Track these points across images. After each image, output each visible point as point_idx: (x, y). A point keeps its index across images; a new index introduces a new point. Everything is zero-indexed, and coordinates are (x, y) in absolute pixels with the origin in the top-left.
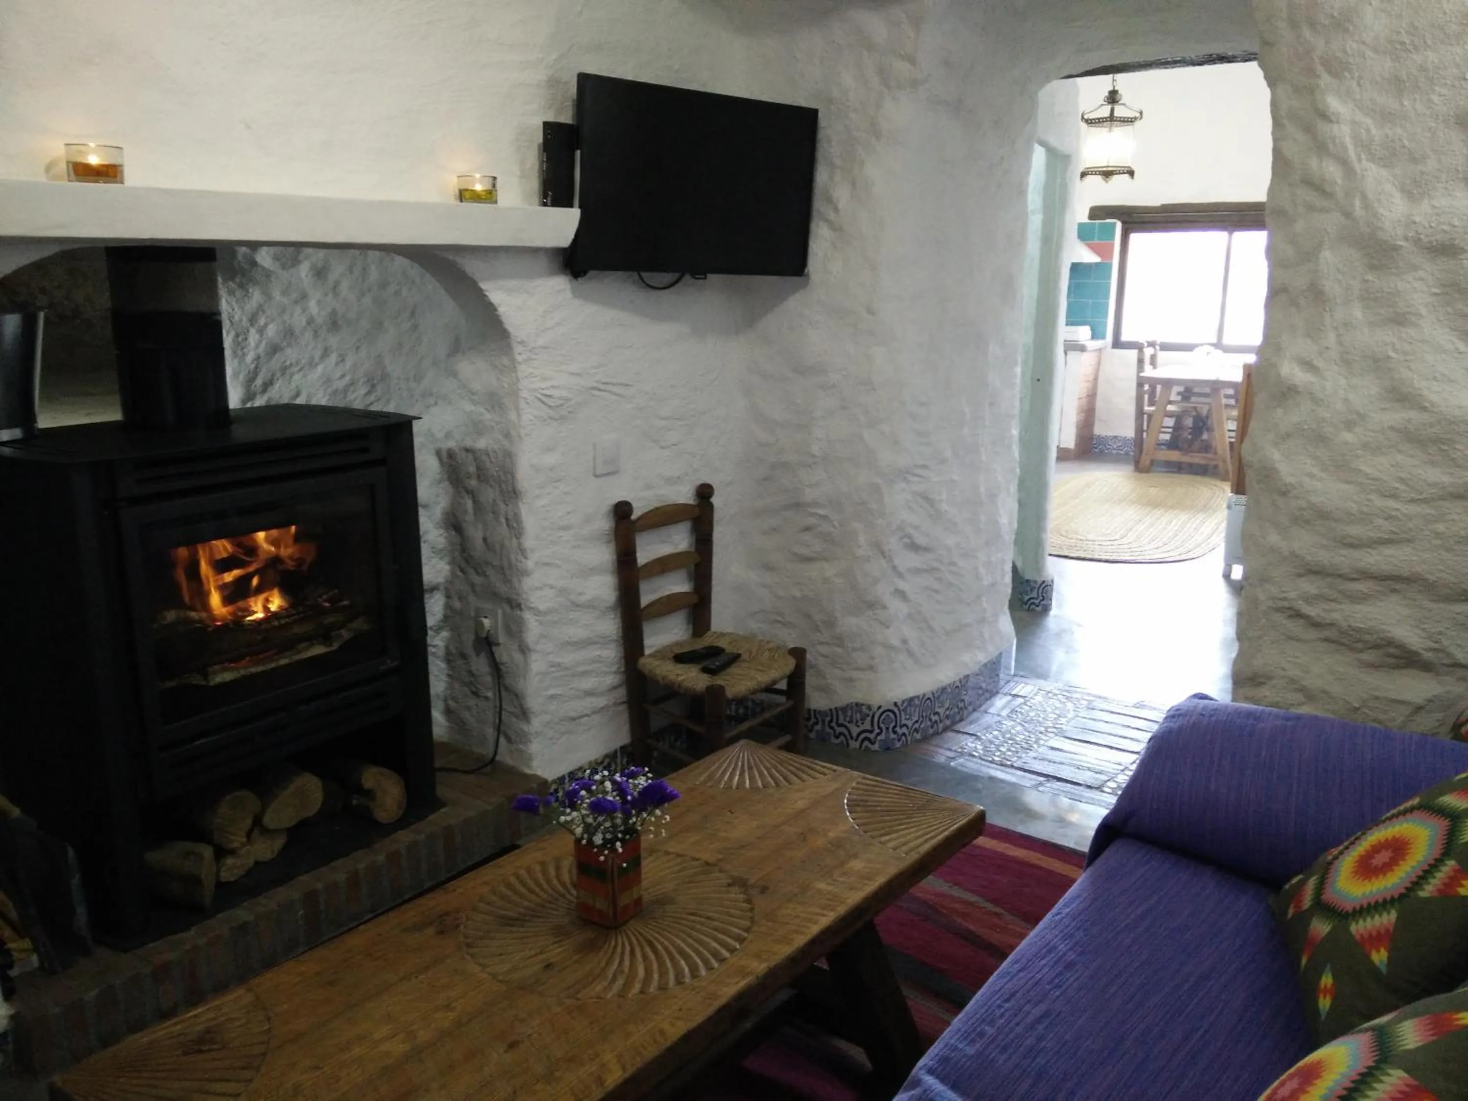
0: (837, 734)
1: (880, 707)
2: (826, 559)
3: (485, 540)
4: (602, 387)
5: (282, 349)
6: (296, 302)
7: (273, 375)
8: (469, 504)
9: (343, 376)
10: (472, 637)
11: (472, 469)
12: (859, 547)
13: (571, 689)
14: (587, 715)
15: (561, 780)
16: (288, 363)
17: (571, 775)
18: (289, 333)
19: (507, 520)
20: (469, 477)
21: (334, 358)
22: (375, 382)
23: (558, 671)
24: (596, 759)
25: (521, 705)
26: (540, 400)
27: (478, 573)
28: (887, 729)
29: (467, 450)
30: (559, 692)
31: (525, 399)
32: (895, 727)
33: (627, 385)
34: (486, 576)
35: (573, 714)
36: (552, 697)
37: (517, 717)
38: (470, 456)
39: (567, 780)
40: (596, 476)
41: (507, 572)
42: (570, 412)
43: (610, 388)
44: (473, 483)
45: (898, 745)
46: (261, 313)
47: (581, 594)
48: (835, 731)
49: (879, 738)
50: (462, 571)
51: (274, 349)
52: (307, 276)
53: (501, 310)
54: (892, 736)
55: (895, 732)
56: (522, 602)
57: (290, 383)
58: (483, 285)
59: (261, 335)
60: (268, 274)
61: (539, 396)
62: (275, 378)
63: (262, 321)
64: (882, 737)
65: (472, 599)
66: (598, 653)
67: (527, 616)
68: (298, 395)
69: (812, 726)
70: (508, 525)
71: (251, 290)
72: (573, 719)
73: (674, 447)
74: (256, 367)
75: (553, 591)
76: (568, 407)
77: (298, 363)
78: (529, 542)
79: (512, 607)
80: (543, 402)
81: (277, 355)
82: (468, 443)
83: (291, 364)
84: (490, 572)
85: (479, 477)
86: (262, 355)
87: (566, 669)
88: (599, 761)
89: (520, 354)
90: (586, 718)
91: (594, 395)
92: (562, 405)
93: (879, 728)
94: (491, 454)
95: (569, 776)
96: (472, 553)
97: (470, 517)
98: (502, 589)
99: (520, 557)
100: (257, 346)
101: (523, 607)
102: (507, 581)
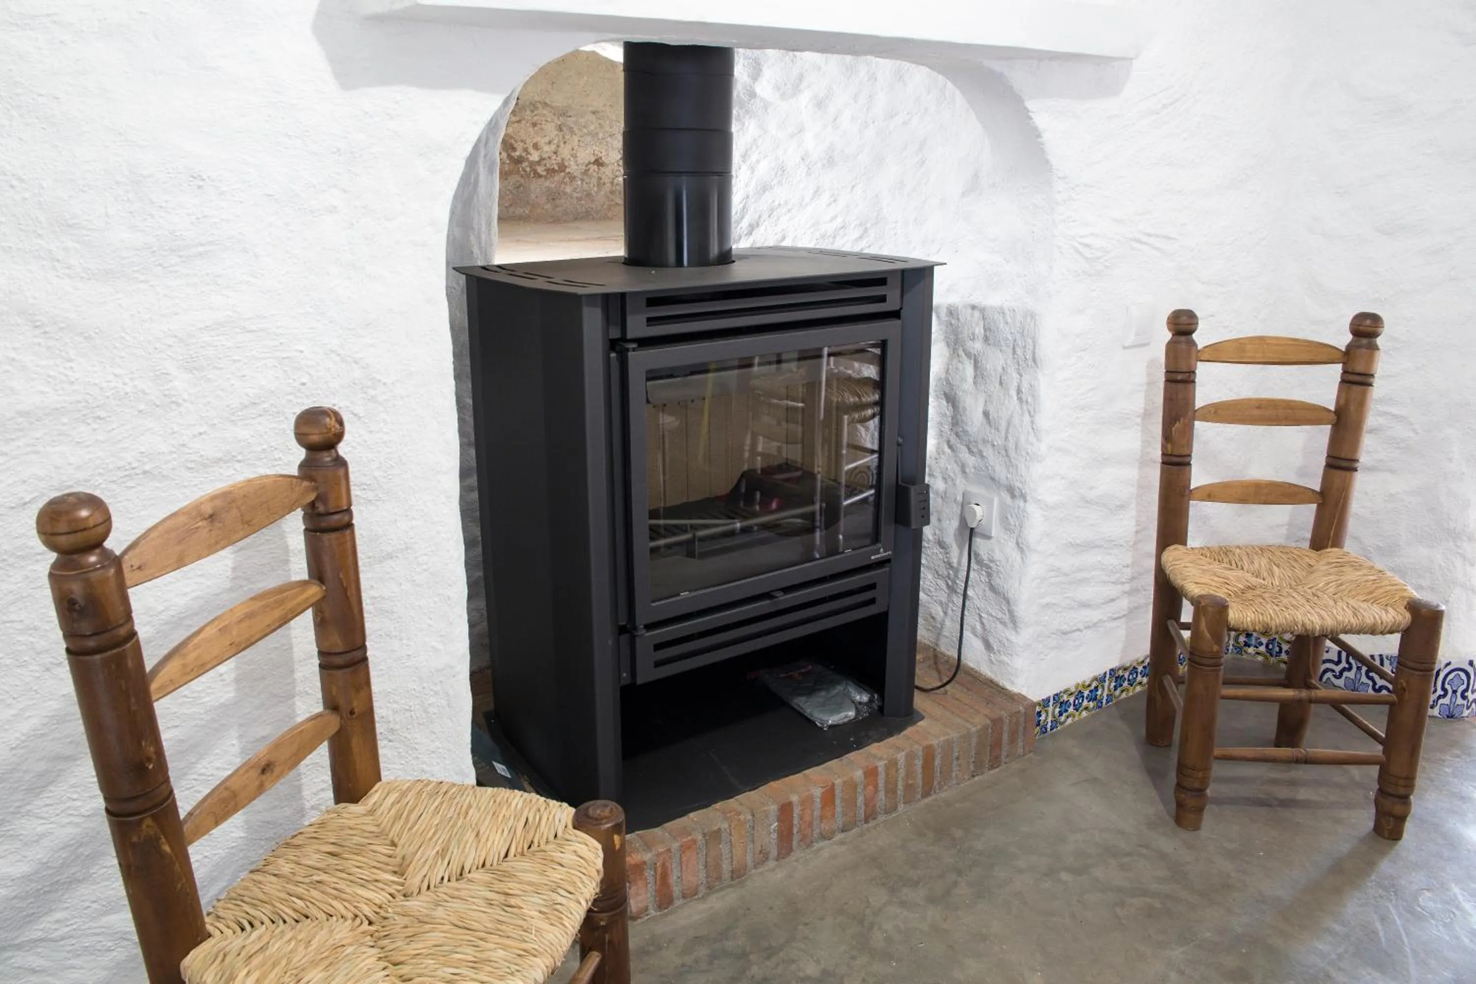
0: (1377, 687)
1: (1448, 664)
2: (1392, 471)
3: (986, 414)
4: (1144, 239)
5: (772, 188)
6: (792, 136)
7: (760, 217)
8: (969, 370)
9: (834, 218)
10: (955, 524)
11: (979, 331)
12: (1450, 460)
13: (1067, 598)
14: (1078, 630)
15: (1045, 703)
16: (777, 203)
17: (1056, 698)
18: (781, 170)
19: (1019, 391)
20: (973, 338)
21: (825, 198)
22: (869, 225)
23: (1057, 576)
24: (1084, 682)
25: (1011, 612)
26: (1077, 251)
27: (971, 452)
28: (1455, 692)
29: (974, 307)
30: (1054, 601)
31: (1059, 247)
32: (1466, 690)
33: (1169, 238)
34: (982, 456)
35: (1065, 628)
36: (1048, 605)
37: (1004, 624)
38: (977, 314)
39: (1051, 703)
40: (1125, 348)
41: (1012, 454)
42: (1107, 267)
43: (1151, 240)
44: (977, 346)
45: (1466, 713)
46: (754, 147)
47: (1091, 488)
48: (1375, 683)
49: (1441, 701)
50: (950, 447)
51: (765, 188)
52: (806, 107)
53: (1046, 137)
54: (1460, 701)
55: (1464, 697)
56: (1028, 492)
57: (776, 225)
58: (1030, 105)
59: (753, 172)
60: (766, 106)
61: (1076, 244)
62: (762, 220)
63: (754, 158)
64: (1446, 701)
65: (960, 481)
66: (1099, 559)
67: (1031, 508)
68: (783, 238)
69: (1341, 673)
70: (1020, 399)
71: (747, 123)
72: (1065, 633)
73: (1210, 319)
74: (744, 207)
75: (1063, 481)
76: (1106, 261)
77: (786, 202)
78: (1044, 421)
79: (1013, 496)
80: (1080, 253)
81: (767, 193)
82: (976, 299)
83: (779, 205)
84: (988, 452)
85: (986, 339)
86: (751, 194)
87: (1066, 575)
88: (1087, 684)
89: (1059, 192)
90: (1078, 633)
91: (1133, 249)
92: (1099, 258)
93: (1443, 688)
94: (1008, 313)
95: (1054, 699)
96: (968, 429)
97: (968, 384)
98: (1001, 473)
99: (1032, 439)
100: (747, 185)
101: (1028, 498)
102: (1010, 464)
